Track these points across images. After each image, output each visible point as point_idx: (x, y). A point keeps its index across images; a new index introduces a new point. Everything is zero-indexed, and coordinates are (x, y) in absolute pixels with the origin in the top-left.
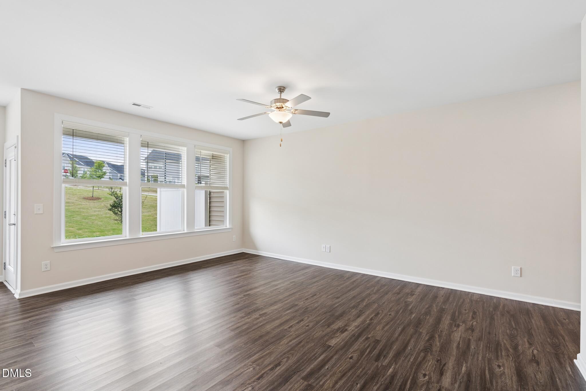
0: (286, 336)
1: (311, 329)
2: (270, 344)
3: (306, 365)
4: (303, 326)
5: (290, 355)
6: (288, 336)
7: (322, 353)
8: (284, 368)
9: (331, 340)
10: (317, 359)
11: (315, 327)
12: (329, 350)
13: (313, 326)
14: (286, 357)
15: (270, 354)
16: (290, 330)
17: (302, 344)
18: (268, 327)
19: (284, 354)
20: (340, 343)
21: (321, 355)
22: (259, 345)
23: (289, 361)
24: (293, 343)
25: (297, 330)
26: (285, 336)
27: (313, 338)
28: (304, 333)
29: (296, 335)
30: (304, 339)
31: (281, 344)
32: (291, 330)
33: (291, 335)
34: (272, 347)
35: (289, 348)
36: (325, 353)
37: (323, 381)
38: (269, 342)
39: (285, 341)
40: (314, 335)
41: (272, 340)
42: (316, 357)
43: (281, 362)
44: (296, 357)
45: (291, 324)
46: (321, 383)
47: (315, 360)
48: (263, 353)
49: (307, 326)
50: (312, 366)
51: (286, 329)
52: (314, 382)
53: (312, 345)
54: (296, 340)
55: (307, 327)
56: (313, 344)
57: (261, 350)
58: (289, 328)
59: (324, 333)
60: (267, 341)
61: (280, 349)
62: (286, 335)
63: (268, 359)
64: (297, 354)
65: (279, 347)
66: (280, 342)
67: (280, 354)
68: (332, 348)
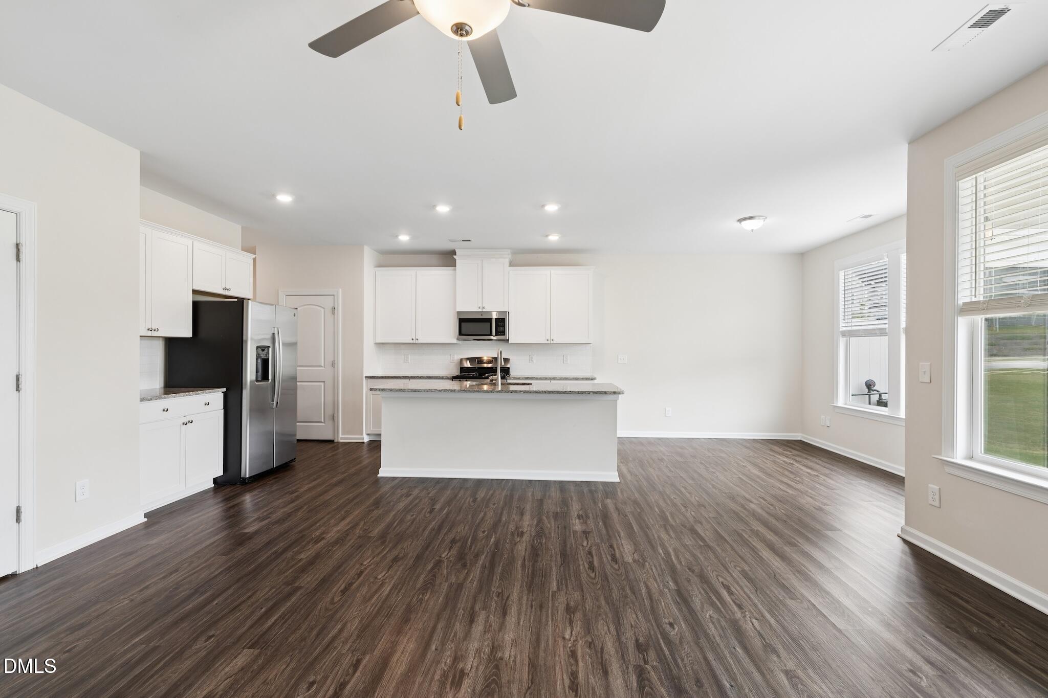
0: (354, 637)
1: (300, 679)
2: (378, 612)
3: (299, 603)
4: (326, 678)
5: (331, 607)
6: (351, 640)
7: (270, 628)
8: (334, 590)
9: (245, 663)
10: (280, 616)
11: (288, 689)
12: (256, 638)
13: (295, 691)
14: (336, 602)
15: (366, 600)
16: (353, 655)
17: (315, 632)
18: (412, 646)
19: (342, 606)
20: (225, 661)
21: (273, 624)
22: (396, 606)
23: (329, 599)
24: (333, 627)
25: (337, 662)
26: (359, 636)
27: (290, 654)
28: (316, 659)
29: (335, 648)
30: (313, 642)
31: (357, 621)
32: (350, 655)
33: (345, 643)
34: (370, 609)
35: (338, 616)
36: (264, 630)
37: (270, 593)
38: (383, 616)
39: (353, 627)
40: (291, 661)
41: (381, 621)
42: (283, 618)
43: (342, 595)
44: (319, 607)
45: (358, 674)
46: (274, 590)
47: (283, 613)
48: (379, 597)
49: (312, 684)
50: (289, 604)
51: (364, 654)
52: (284, 589)
53: (293, 636)
54: (330, 635)
55: (311, 680)
56: (290, 639)
57: (386, 600)
58: (359, 661)
59: (262, 678)
60: (388, 616)
61: (354, 611)
62: (357, 639)
63: (364, 593)
64: (320, 613)
65: (358, 614)
66: (361, 621)
67: (351, 604)
68: (247, 644)
